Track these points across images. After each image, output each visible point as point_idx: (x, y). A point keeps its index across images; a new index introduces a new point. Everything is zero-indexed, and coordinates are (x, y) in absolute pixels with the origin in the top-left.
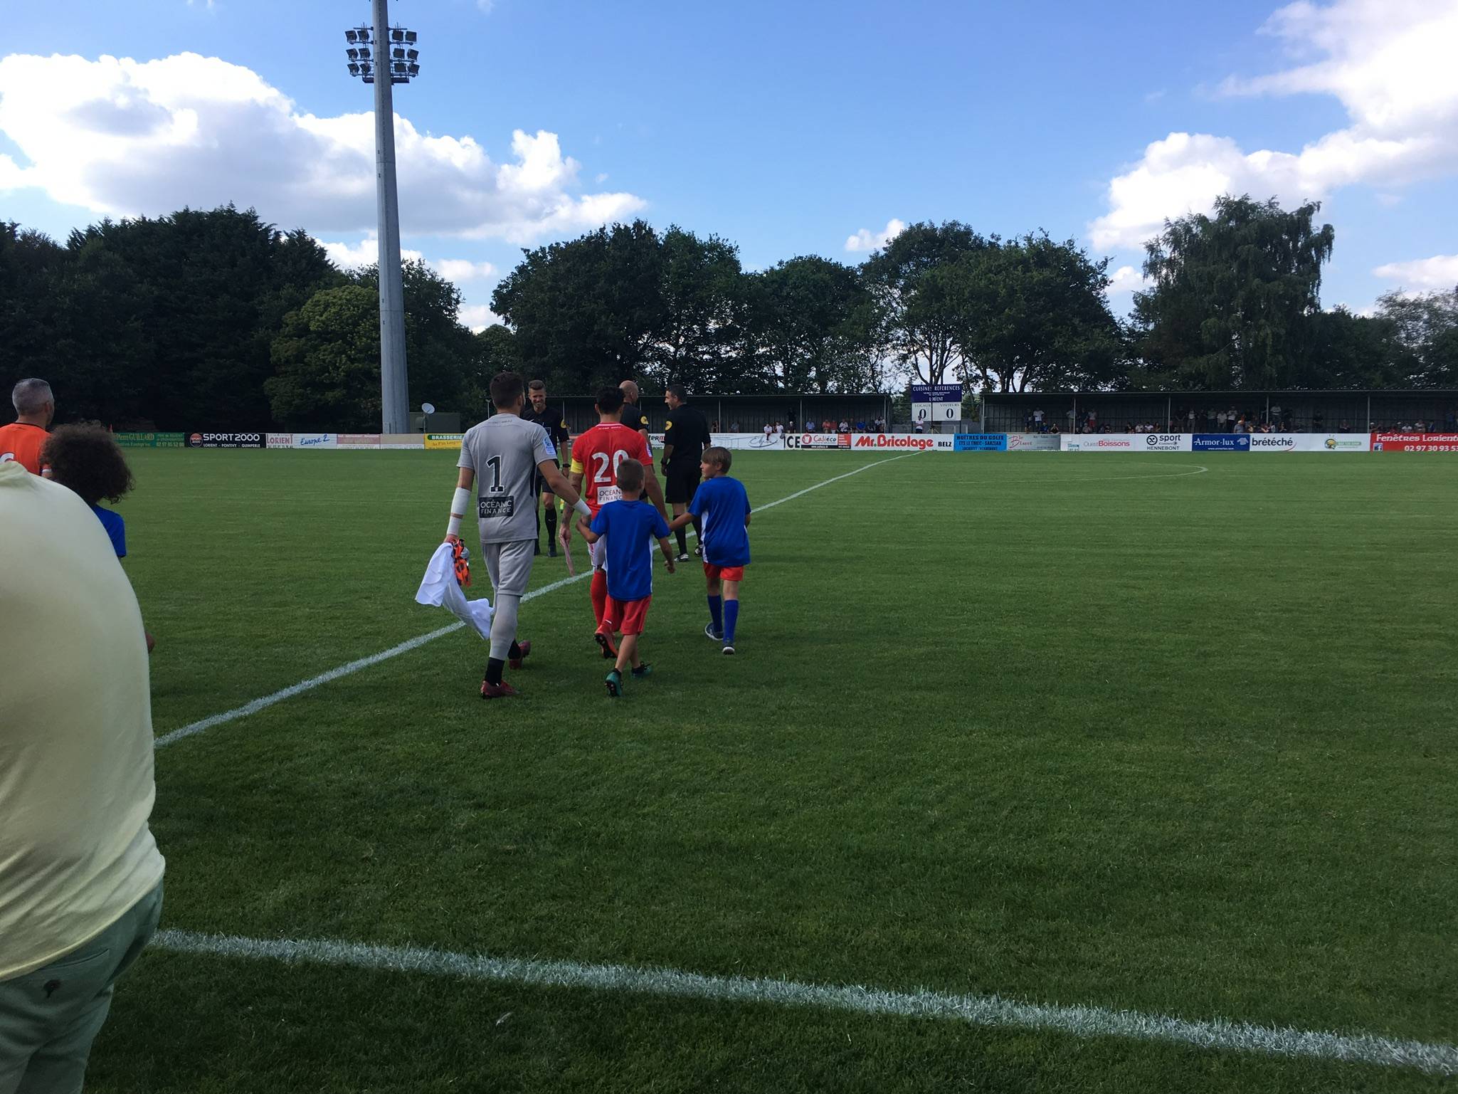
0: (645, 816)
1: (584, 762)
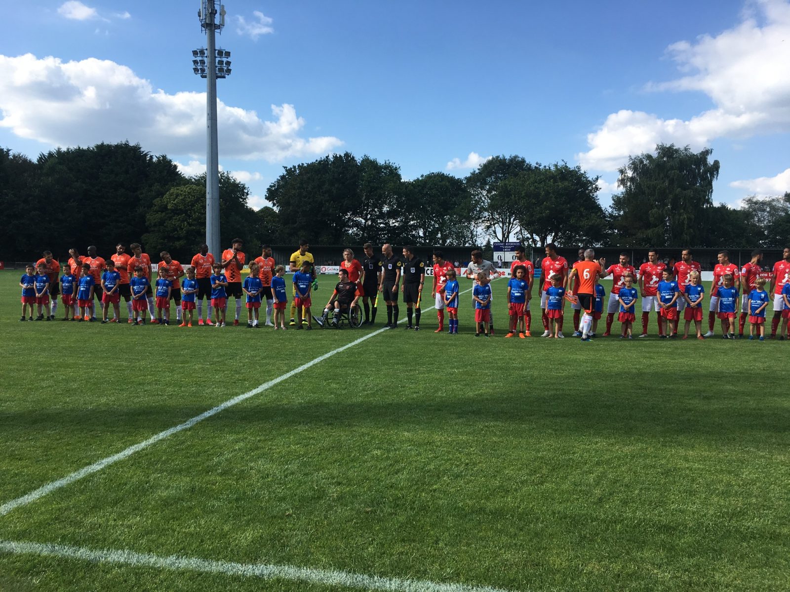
0: (435, 490)
1: (388, 458)
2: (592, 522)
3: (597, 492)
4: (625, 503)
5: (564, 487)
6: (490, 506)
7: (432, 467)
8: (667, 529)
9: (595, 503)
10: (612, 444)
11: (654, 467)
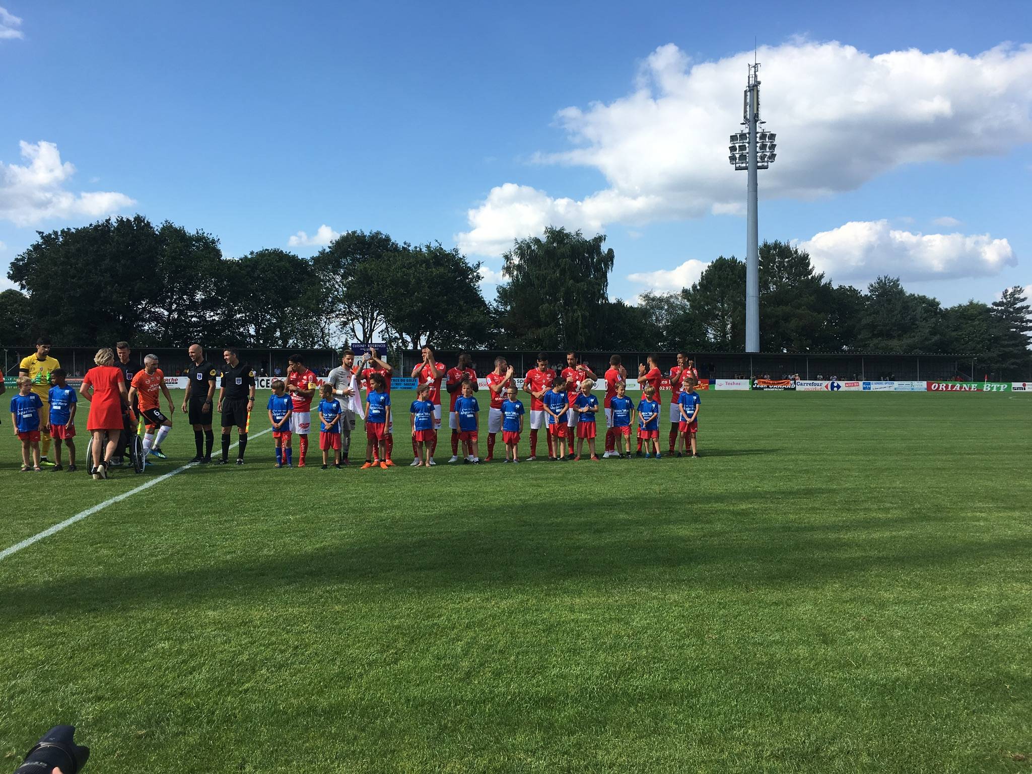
2: (456, 705)
3: (465, 664)
4: (497, 674)
5: (424, 663)
6: (323, 703)
7: (245, 657)
8: (547, 702)
9: (460, 680)
10: (487, 599)
11: (535, 623)
